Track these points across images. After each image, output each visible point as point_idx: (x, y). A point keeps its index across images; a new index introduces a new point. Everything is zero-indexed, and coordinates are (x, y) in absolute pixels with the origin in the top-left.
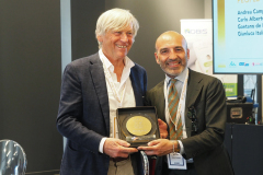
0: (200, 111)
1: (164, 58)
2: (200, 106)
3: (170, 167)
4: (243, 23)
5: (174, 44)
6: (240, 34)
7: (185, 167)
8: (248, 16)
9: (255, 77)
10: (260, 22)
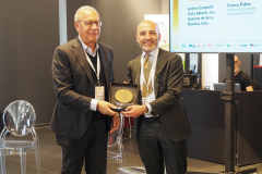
1: (142, 38)
4: (192, 17)
5: (150, 29)
8: (195, 11)
10: (204, 16)
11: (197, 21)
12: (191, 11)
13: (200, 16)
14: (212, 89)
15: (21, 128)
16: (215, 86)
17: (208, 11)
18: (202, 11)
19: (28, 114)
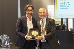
0: (49, 27)
2: (49, 26)
3: (42, 41)
4: (62, 6)
5: (43, 11)
6: (61, 9)
7: (45, 41)
8: (63, 4)
9: (66, 19)
10: (66, 6)
11: (63, 8)
12: (62, 4)
13: (65, 6)
14: (70, 30)
15: (4, 44)
16: (71, 29)
17: (67, 4)
18: (65, 4)
19: (7, 39)
